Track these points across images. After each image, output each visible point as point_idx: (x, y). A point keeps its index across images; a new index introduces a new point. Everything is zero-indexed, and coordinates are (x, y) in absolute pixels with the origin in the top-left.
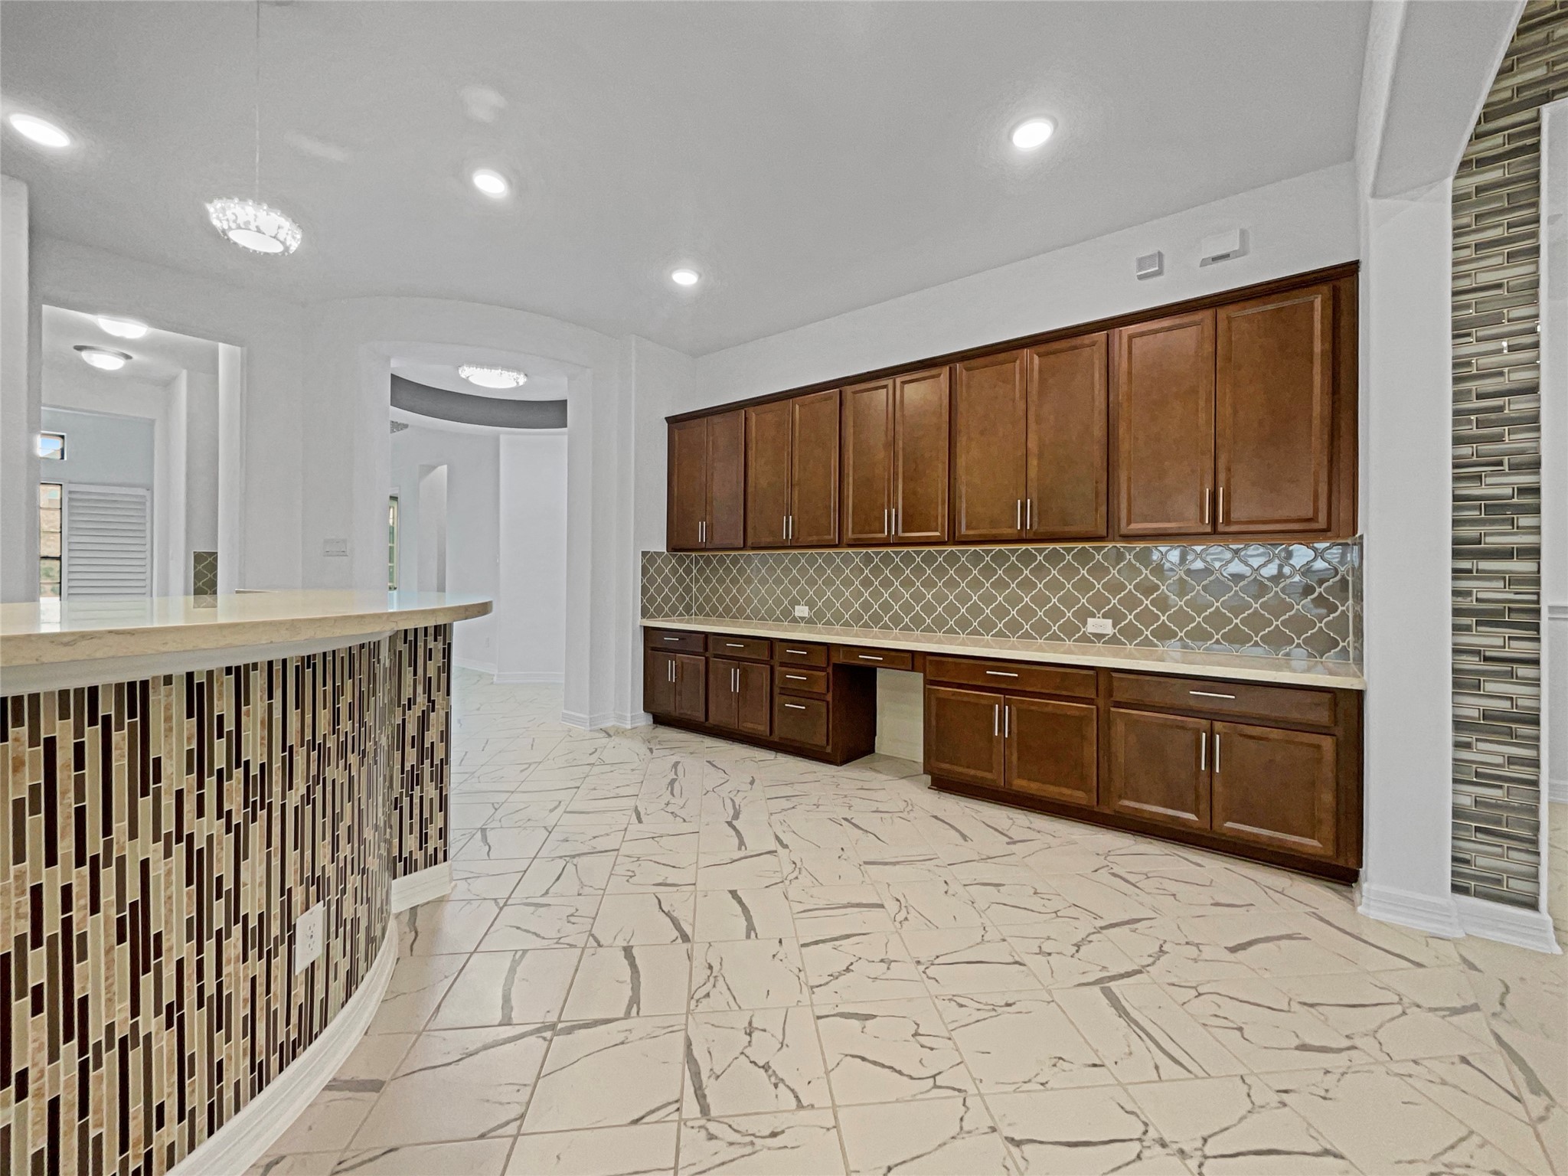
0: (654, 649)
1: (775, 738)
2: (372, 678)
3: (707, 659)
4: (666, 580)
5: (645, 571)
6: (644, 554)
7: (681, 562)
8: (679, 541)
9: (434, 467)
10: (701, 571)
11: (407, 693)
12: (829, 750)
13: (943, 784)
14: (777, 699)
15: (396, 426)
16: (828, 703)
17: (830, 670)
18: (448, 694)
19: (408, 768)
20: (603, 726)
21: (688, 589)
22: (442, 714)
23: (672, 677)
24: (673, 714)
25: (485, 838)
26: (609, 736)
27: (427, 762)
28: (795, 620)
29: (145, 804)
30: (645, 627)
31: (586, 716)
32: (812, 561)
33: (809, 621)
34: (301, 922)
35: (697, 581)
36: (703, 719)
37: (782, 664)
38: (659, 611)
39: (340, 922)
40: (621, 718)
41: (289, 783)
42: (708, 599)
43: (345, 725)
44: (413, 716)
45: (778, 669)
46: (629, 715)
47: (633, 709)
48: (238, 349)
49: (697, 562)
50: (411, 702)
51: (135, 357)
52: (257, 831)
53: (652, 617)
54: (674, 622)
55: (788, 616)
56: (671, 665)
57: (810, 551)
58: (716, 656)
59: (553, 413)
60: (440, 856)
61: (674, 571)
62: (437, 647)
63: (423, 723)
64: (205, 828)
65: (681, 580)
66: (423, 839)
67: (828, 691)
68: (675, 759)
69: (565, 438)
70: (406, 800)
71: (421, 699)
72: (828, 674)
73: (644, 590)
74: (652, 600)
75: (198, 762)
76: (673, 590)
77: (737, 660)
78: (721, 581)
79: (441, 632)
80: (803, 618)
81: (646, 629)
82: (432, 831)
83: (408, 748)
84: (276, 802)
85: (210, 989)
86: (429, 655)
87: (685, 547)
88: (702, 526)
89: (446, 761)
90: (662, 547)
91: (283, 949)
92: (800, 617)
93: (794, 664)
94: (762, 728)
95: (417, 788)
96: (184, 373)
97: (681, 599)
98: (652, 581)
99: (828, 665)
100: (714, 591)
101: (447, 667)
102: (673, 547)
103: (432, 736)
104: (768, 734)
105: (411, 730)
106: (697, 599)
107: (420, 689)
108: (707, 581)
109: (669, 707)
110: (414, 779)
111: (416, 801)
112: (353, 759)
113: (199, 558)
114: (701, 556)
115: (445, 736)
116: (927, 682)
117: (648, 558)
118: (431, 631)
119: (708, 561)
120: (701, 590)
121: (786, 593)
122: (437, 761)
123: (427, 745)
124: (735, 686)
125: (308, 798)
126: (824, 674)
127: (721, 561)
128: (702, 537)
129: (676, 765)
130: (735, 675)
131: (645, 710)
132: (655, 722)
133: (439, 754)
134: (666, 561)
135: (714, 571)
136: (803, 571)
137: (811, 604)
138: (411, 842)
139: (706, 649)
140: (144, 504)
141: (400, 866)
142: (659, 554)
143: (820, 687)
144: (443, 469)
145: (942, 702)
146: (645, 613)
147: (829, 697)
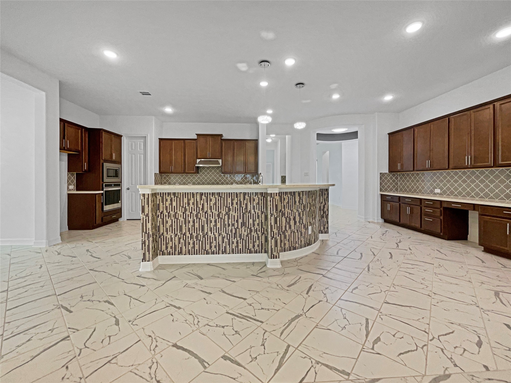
0: (384, 201)
1: (422, 229)
2: (317, 196)
3: (400, 204)
4: (389, 181)
5: (381, 178)
6: (381, 173)
7: (394, 175)
8: (392, 169)
9: (325, 152)
10: (401, 178)
11: (321, 201)
12: (442, 234)
13: (488, 250)
14: (423, 216)
15: (317, 144)
16: (441, 220)
17: (442, 209)
18: (328, 202)
19: (321, 214)
20: (369, 220)
21: (397, 184)
22: (327, 206)
23: (389, 209)
24: (389, 219)
25: (336, 234)
26: (370, 223)
27: (325, 214)
28: (435, 194)
29: (295, 205)
30: (381, 194)
31: (364, 217)
32: (441, 174)
33: (440, 194)
34: (309, 227)
35: (400, 181)
36: (399, 221)
37: (425, 207)
38: (386, 190)
39: (313, 231)
40: (374, 219)
41: (307, 208)
42: (403, 187)
43: (313, 202)
44: (322, 205)
45: (423, 208)
46: (376, 218)
47: (377, 217)
48: (290, 136)
49: (400, 175)
50: (322, 203)
51: (273, 139)
52: (304, 212)
53: (383, 191)
54: (391, 193)
55: (432, 192)
56: (389, 205)
57: (440, 171)
58: (403, 203)
59: (354, 135)
60: (327, 232)
61: (391, 178)
62: (326, 193)
63: (324, 207)
64: (300, 210)
65: (394, 181)
66: (324, 228)
67: (441, 215)
68: (387, 230)
69: (358, 141)
70: (321, 220)
71: (323, 202)
72: (441, 210)
73: (381, 184)
74: (383, 187)
75: (299, 202)
76: (391, 184)
77: (409, 205)
78: (408, 181)
79: (327, 190)
80: (438, 193)
81: (381, 195)
82: (326, 227)
83: (321, 211)
84: (306, 209)
85: (301, 231)
86: (325, 194)
87: (396, 171)
88: (399, 165)
89: (328, 215)
90: (387, 171)
91: (307, 230)
92: (437, 193)
93: (427, 206)
94: (418, 225)
95: (323, 218)
96: (280, 140)
97: (394, 187)
98: (383, 181)
99: (441, 207)
100: (406, 184)
101: (328, 197)
102: (390, 171)
103: (325, 209)
104: (420, 227)
105: (322, 208)
106: (400, 187)
107: (323, 200)
108: (403, 181)
109: (388, 217)
110: (322, 217)
111: (323, 221)
112: (314, 207)
113: (282, 177)
114: (401, 174)
115: (328, 210)
116: (480, 215)
117: (382, 175)
118: (325, 190)
119: (403, 175)
120: (401, 184)
121: (431, 185)
122: (326, 214)
123: (325, 211)
124: (408, 212)
125: (309, 210)
126: (439, 210)
127: (408, 175)
128: (399, 168)
129: (386, 231)
130: (408, 209)
131: (381, 218)
132: (384, 222)
133: (327, 213)
134: (388, 175)
135: (406, 178)
136: (438, 177)
137: (441, 189)
138: (322, 228)
139: (399, 201)
140: (271, 166)
141: (320, 232)
142: (386, 173)
143: (438, 214)
144: (328, 152)
145: (486, 222)
146: (381, 190)
147: (442, 218)
